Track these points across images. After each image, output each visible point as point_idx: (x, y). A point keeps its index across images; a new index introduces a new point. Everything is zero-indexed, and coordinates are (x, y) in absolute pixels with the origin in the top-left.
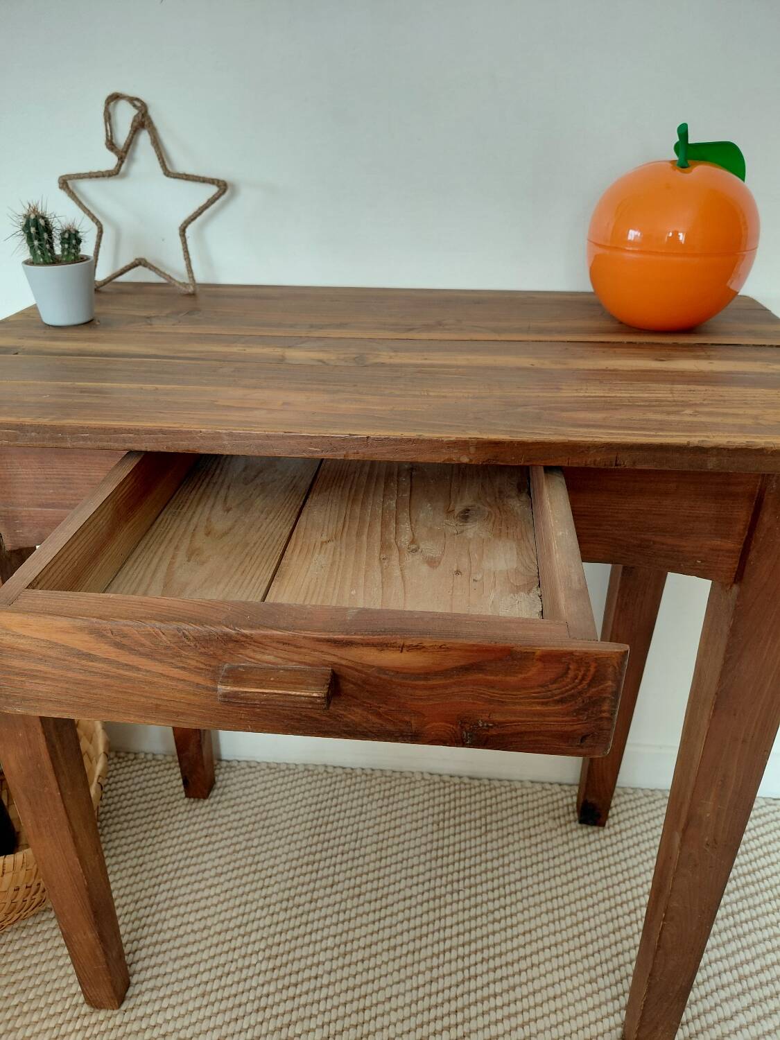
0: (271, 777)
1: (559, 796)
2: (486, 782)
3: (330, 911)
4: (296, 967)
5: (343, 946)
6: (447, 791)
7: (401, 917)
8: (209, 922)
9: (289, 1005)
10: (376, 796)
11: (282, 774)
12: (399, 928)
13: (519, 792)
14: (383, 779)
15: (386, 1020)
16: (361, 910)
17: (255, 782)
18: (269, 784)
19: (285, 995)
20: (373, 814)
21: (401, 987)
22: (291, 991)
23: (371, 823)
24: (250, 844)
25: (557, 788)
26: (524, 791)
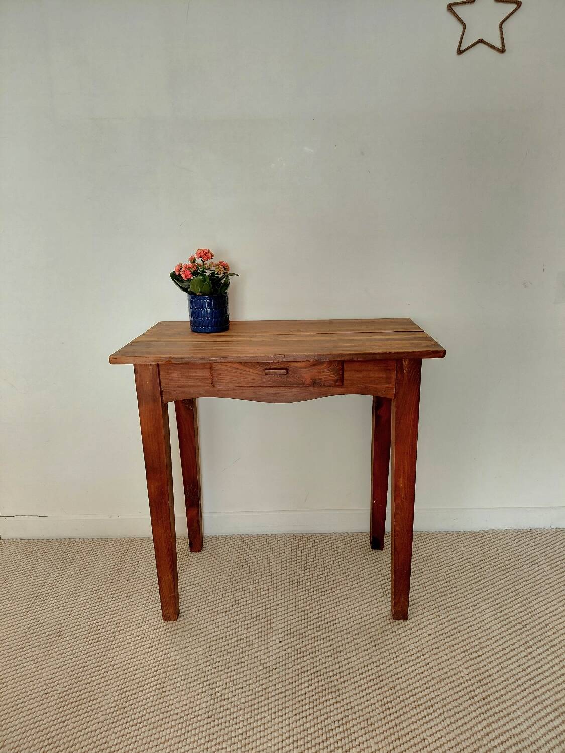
0: (215, 540)
1: (347, 537)
2: (315, 534)
3: (249, 581)
4: (237, 598)
5: (256, 591)
6: (297, 538)
7: (280, 580)
8: (196, 589)
9: (236, 610)
10: (265, 543)
11: (220, 539)
12: (280, 583)
13: (329, 537)
14: (268, 537)
15: (278, 611)
16: (263, 579)
17: (208, 543)
18: (215, 543)
19: (233, 607)
20: (264, 549)
21: (283, 601)
22: (236, 606)
23: (264, 552)
24: (210, 563)
25: (347, 534)
26: (332, 536)
